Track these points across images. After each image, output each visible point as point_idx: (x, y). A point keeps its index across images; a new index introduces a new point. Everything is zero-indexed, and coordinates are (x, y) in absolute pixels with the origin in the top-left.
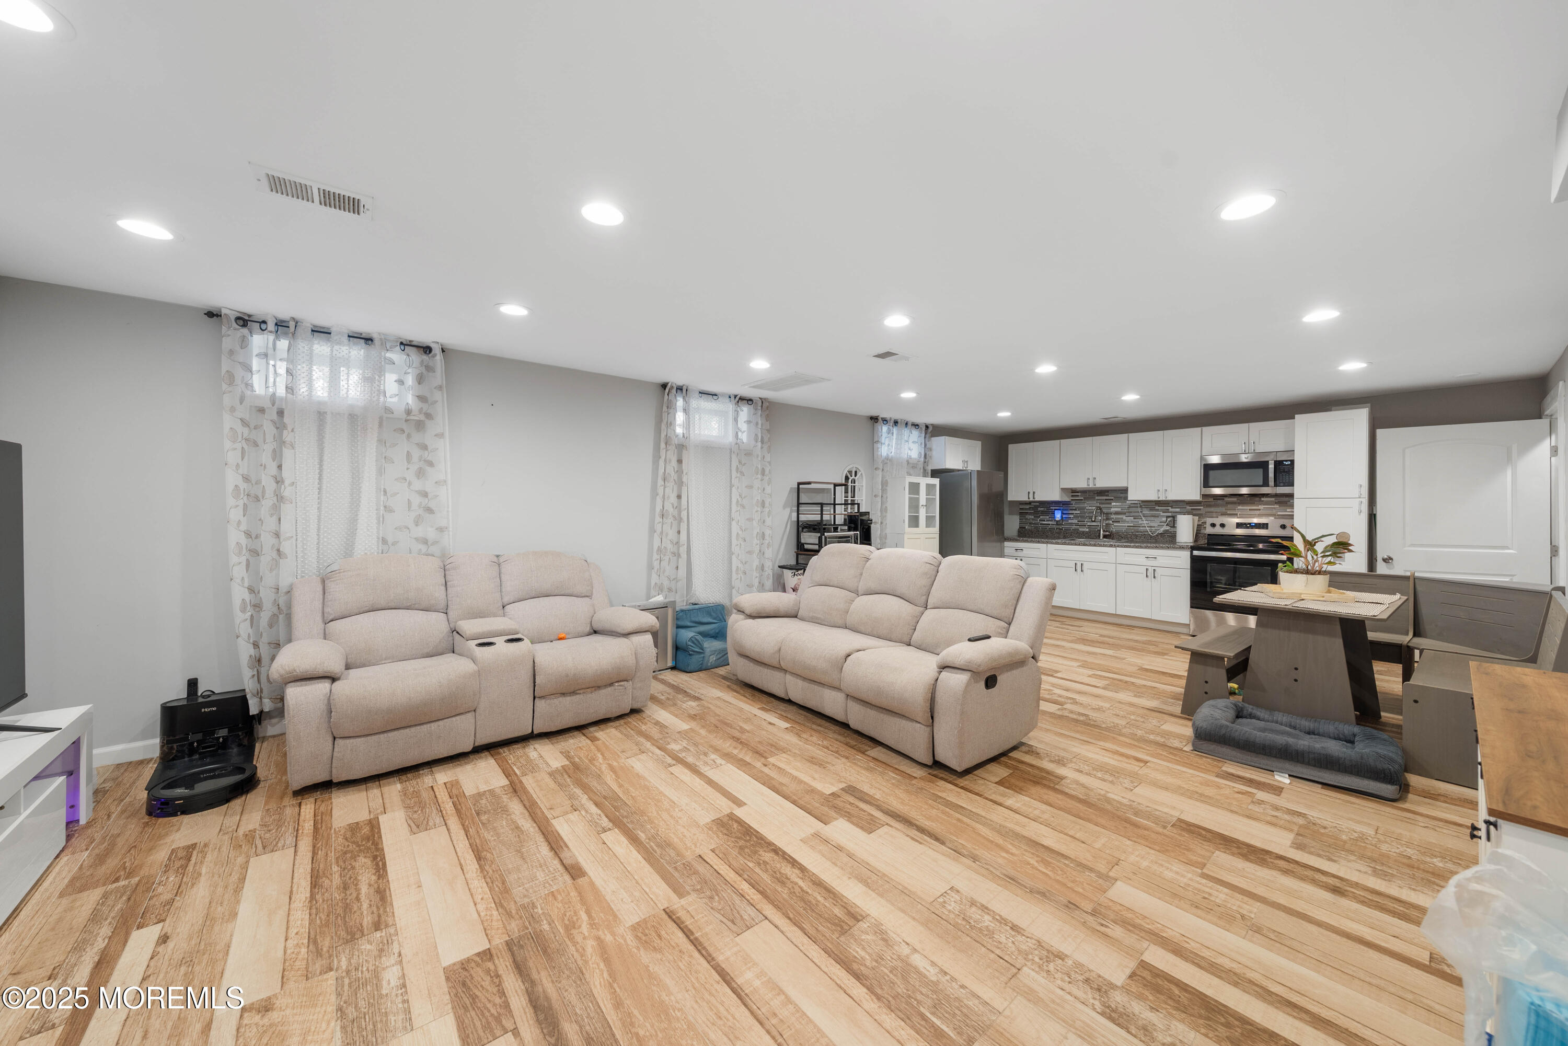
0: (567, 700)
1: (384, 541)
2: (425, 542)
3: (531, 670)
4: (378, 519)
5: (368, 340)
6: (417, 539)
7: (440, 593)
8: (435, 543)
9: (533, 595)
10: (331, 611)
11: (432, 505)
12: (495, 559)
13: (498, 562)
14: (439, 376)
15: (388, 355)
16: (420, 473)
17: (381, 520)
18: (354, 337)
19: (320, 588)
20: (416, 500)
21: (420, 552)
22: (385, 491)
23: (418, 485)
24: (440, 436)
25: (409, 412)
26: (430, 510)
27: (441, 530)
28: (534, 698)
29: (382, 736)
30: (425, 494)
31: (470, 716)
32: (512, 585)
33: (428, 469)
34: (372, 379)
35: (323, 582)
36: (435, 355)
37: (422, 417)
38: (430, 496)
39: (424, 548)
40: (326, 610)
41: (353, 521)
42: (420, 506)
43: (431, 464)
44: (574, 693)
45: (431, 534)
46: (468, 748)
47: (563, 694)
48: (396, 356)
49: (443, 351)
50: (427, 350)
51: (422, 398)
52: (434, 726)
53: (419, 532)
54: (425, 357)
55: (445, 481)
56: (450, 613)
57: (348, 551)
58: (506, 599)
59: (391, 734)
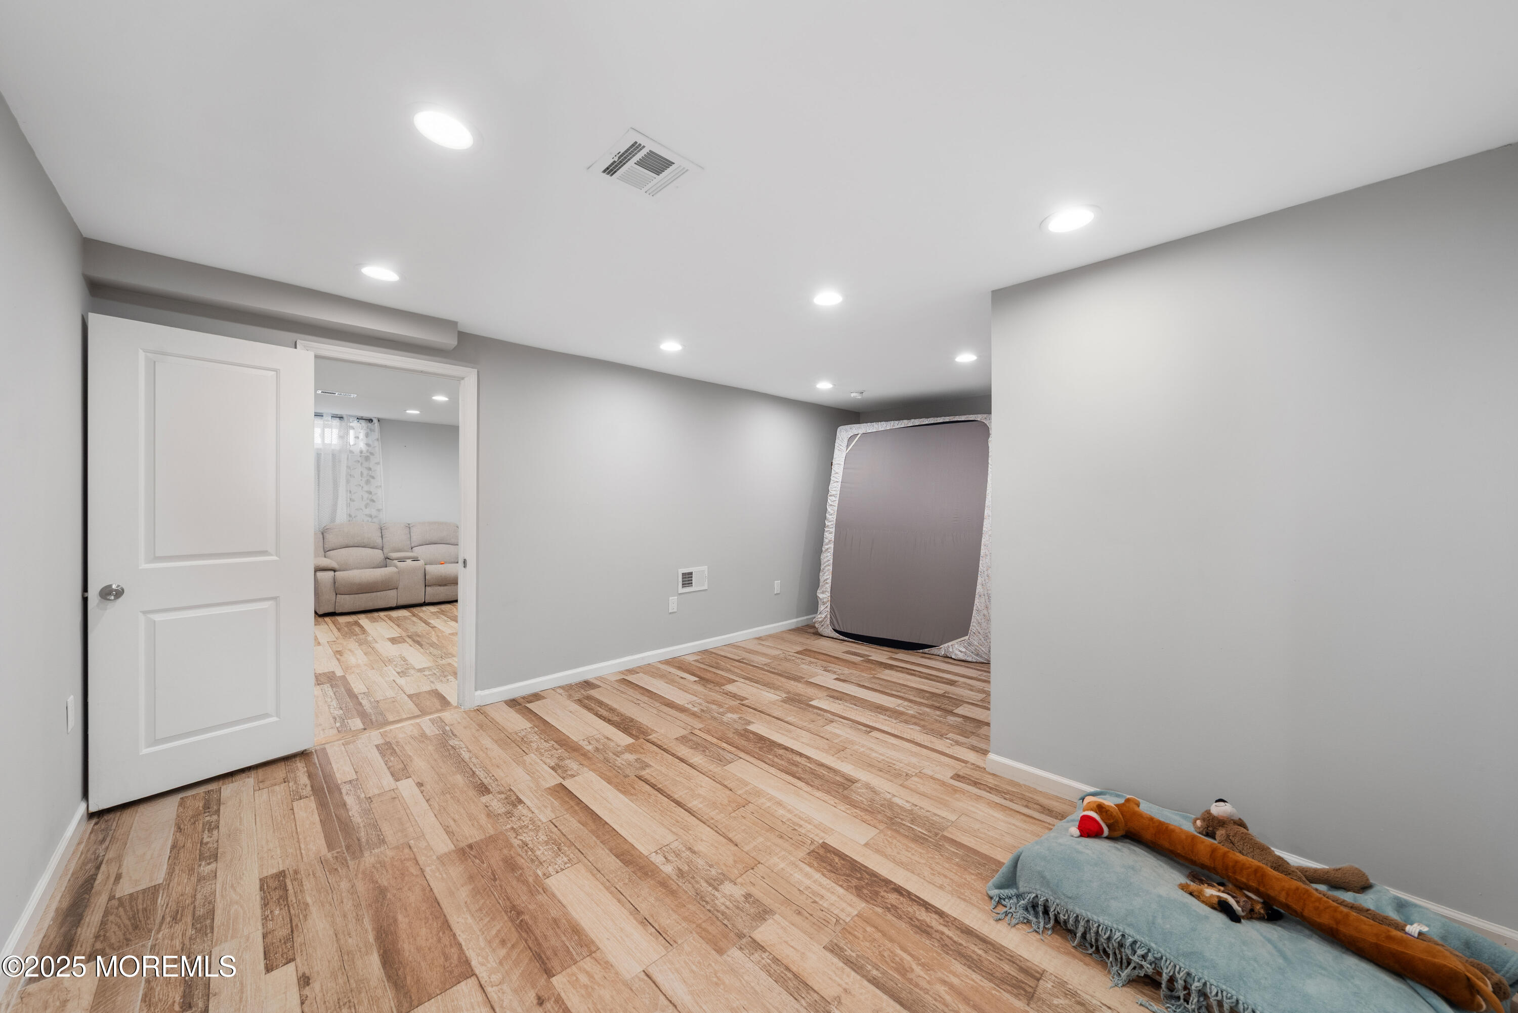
0: (442, 588)
1: (350, 516)
2: (371, 516)
3: (424, 574)
4: (347, 505)
5: (341, 418)
6: (366, 515)
7: (379, 540)
8: (376, 517)
9: (427, 543)
10: (327, 546)
11: (374, 498)
12: (407, 525)
13: (409, 527)
14: (376, 434)
15: (351, 424)
16: (368, 482)
17: (348, 505)
18: (334, 416)
19: (321, 536)
20: (366, 496)
21: (368, 521)
22: (350, 492)
23: (366, 488)
24: (378, 463)
25: (361, 452)
26: (373, 501)
27: (379, 510)
28: (425, 586)
29: (356, 595)
30: (370, 493)
31: (395, 591)
32: (416, 537)
33: (372, 480)
34: (343, 437)
35: (323, 534)
36: (374, 424)
37: (368, 454)
38: (373, 493)
39: (370, 519)
40: (325, 546)
41: (335, 505)
42: (367, 499)
43: (373, 478)
44: (445, 585)
45: (374, 512)
46: (394, 605)
47: (440, 585)
48: (355, 424)
49: (379, 421)
50: (371, 421)
51: (368, 445)
52: (378, 593)
53: (367, 511)
54: (369, 424)
55: (381, 486)
56: (384, 549)
57: (333, 519)
58: (413, 545)
59: (360, 595)
